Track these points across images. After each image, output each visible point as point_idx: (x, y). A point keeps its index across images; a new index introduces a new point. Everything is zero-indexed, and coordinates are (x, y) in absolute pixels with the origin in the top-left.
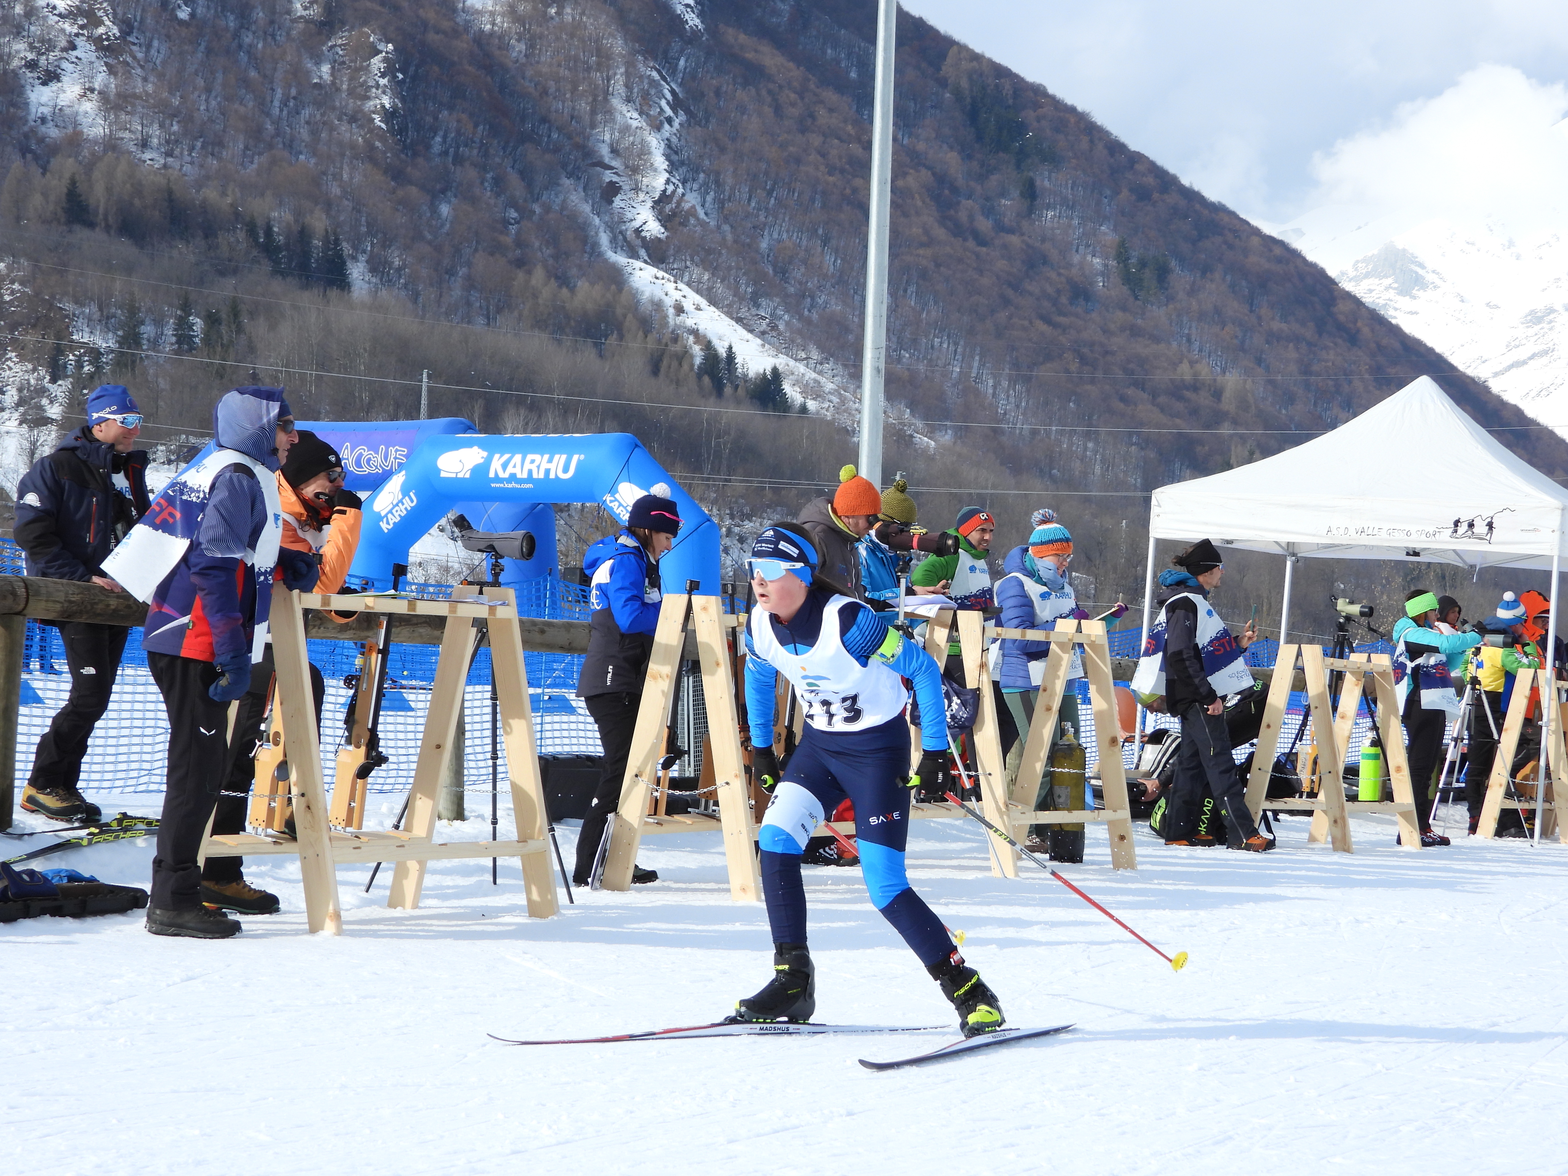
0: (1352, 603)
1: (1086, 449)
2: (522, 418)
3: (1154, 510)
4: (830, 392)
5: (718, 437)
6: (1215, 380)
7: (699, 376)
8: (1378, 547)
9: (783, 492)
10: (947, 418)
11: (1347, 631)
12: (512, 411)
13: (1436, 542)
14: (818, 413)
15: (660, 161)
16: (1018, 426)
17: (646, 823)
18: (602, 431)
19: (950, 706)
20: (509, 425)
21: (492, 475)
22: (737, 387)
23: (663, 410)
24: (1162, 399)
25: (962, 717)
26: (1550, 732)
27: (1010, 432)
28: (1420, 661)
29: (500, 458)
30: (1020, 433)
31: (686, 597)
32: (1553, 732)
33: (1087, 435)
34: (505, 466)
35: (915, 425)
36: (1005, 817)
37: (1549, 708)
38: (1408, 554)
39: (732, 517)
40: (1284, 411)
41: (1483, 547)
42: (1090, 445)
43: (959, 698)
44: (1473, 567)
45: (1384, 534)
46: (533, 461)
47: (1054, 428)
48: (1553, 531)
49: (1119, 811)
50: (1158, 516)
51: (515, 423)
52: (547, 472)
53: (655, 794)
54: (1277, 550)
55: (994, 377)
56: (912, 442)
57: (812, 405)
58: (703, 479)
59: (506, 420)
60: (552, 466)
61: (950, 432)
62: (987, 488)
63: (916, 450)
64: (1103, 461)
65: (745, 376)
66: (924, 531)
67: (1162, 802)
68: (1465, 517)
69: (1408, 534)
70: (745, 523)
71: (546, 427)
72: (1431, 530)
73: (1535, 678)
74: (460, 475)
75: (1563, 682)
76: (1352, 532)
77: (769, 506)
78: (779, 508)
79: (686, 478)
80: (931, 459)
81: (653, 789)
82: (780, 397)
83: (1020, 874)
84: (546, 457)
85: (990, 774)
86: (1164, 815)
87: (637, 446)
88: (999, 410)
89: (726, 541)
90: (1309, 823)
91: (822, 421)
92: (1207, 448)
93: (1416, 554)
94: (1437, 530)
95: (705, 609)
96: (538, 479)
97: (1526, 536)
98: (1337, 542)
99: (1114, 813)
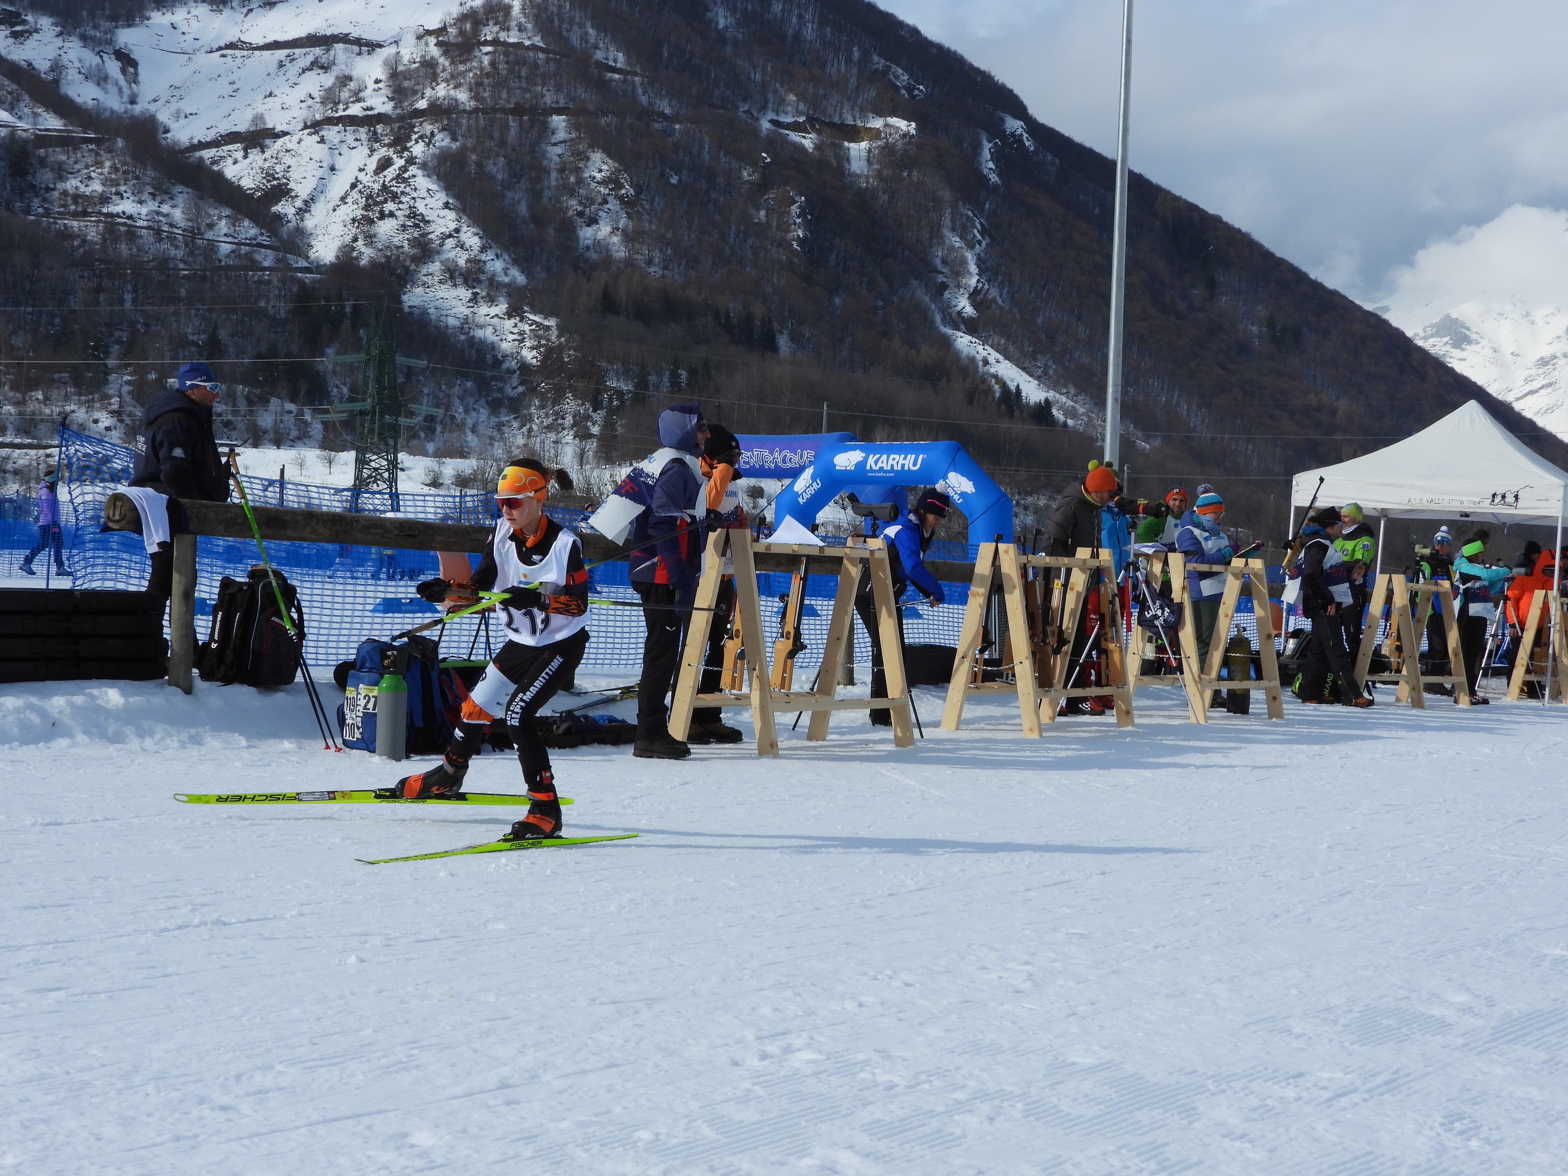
2: (886, 432)
3: (1294, 488)
4: (1082, 414)
5: (1011, 443)
7: (999, 405)
9: (1052, 478)
10: (1157, 430)
12: (880, 428)
13: (1481, 508)
14: (1074, 427)
15: (973, 268)
18: (938, 440)
21: (868, 468)
22: (1022, 411)
23: (976, 426)
24: (1297, 417)
27: (1198, 438)
28: (1469, 585)
29: (873, 457)
30: (1205, 439)
31: (994, 544)
33: (1248, 440)
34: (876, 462)
35: (1137, 435)
36: (1199, 687)
38: (1461, 516)
39: (1019, 494)
40: (1377, 424)
41: (1513, 511)
42: (1250, 447)
44: (1505, 524)
45: (1446, 503)
46: (894, 459)
48: (1559, 501)
49: (1273, 681)
51: (882, 435)
52: (903, 465)
53: (975, 669)
54: (1375, 514)
55: (1188, 403)
57: (1070, 422)
58: (1001, 470)
59: (877, 433)
60: (906, 462)
63: (1137, 451)
65: (1028, 403)
66: (1146, 502)
67: (1300, 676)
68: (1500, 491)
69: (1462, 503)
72: (1477, 500)
74: (848, 468)
76: (1425, 501)
81: (973, 665)
82: (1050, 417)
83: (1208, 721)
84: (902, 456)
85: (1189, 657)
86: (1300, 684)
87: (959, 449)
88: (1191, 425)
89: (1015, 509)
90: (1396, 689)
91: (1077, 432)
93: (1467, 515)
94: (1481, 500)
95: (1006, 552)
97: (1540, 504)
98: (1414, 508)
99: (1269, 682)
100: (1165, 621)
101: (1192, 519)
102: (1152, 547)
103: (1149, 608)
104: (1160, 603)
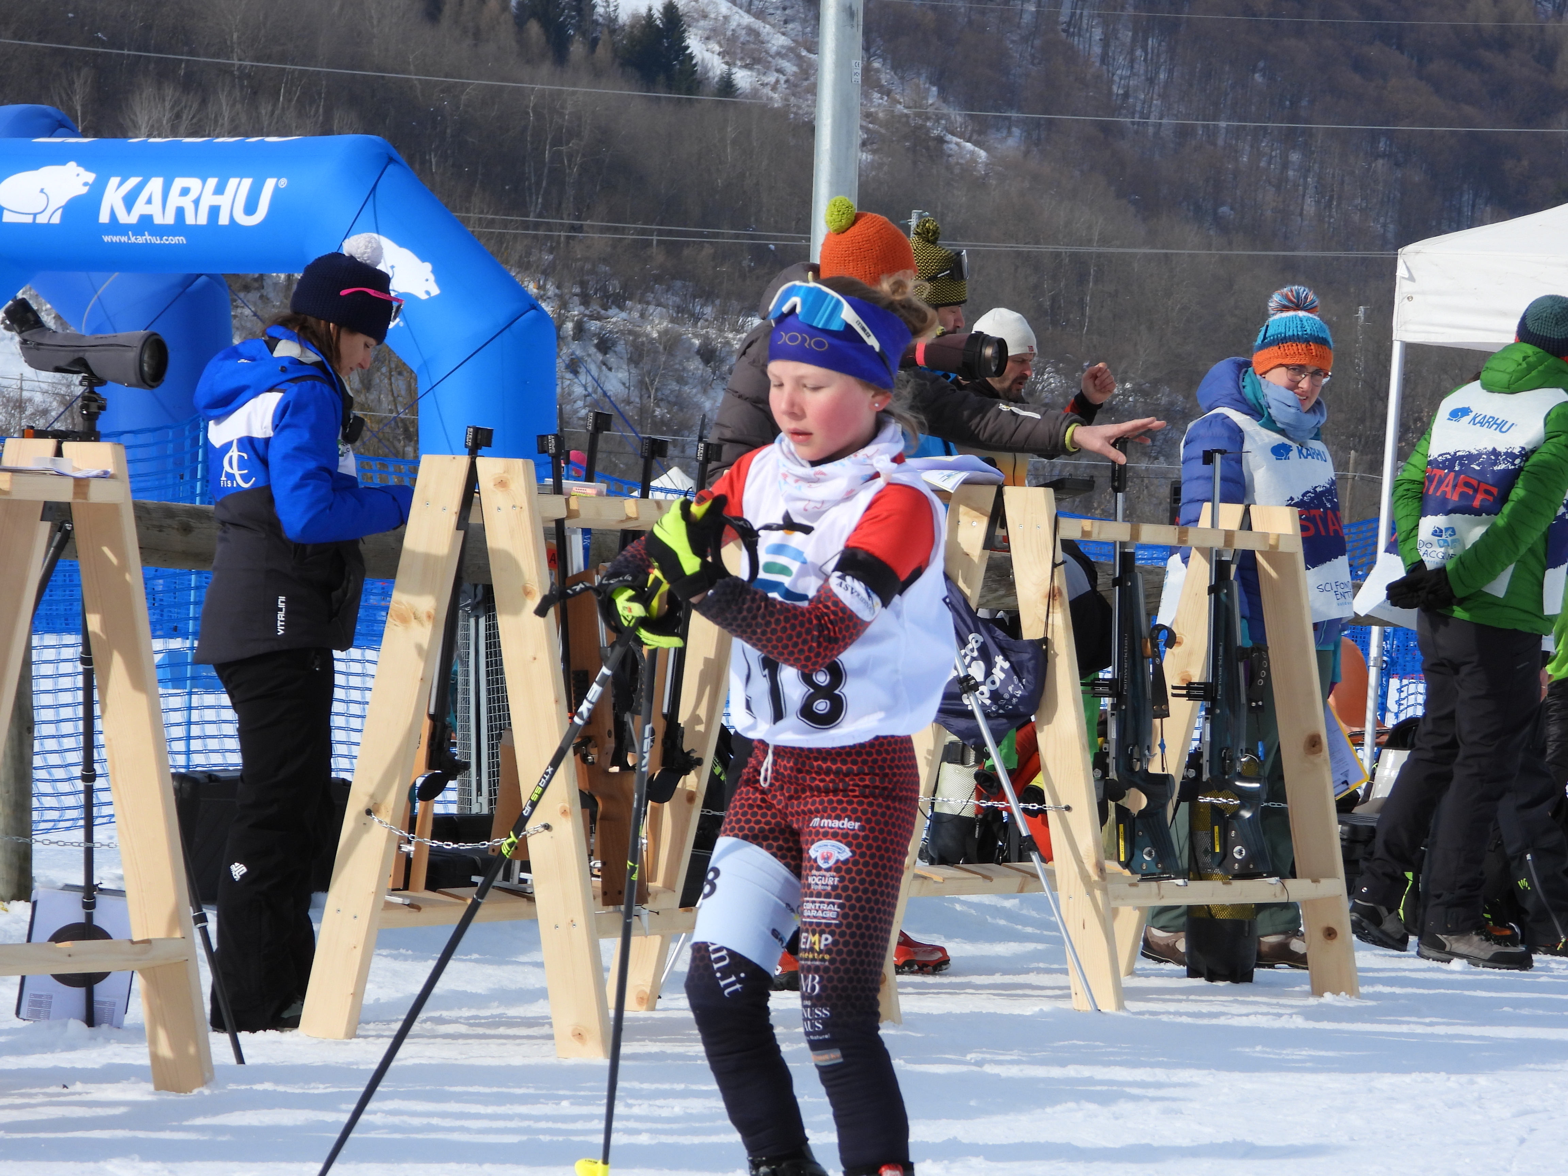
1: (1285, 165)
2: (168, 105)
3: (1402, 288)
4: (779, 54)
5: (557, 141)
7: (520, 22)
9: (686, 252)
10: (1011, 105)
12: (149, 91)
14: (755, 93)
16: (1152, 120)
17: (389, 905)
18: (327, 131)
20: (143, 119)
21: (104, 217)
22: (594, 43)
23: (448, 89)
24: (1437, 66)
25: (1013, 696)
27: (1137, 132)
29: (121, 184)
30: (1156, 134)
31: (464, 461)
33: (1289, 138)
34: (129, 201)
35: (947, 118)
36: (1098, 893)
42: (1295, 157)
46: (185, 192)
49: (1324, 881)
50: (1410, 298)
51: (155, 115)
52: (214, 211)
53: (406, 848)
55: (1106, 24)
56: (942, 151)
57: (743, 78)
59: (137, 109)
60: (223, 201)
61: (1016, 131)
62: (1089, 242)
63: (949, 168)
64: (1321, 189)
65: (611, 20)
70: (611, 312)
71: (216, 121)
74: (42, 219)
77: (658, 279)
78: (678, 283)
79: (491, 223)
80: (979, 184)
81: (401, 838)
82: (682, 63)
83: (1128, 1004)
84: (212, 182)
85: (1068, 808)
87: (391, 160)
88: (1115, 88)
91: (765, 110)
92: (1525, 163)
95: (502, 484)
96: (196, 227)
99: (1314, 885)
102: (955, 467)
104: (981, 639)
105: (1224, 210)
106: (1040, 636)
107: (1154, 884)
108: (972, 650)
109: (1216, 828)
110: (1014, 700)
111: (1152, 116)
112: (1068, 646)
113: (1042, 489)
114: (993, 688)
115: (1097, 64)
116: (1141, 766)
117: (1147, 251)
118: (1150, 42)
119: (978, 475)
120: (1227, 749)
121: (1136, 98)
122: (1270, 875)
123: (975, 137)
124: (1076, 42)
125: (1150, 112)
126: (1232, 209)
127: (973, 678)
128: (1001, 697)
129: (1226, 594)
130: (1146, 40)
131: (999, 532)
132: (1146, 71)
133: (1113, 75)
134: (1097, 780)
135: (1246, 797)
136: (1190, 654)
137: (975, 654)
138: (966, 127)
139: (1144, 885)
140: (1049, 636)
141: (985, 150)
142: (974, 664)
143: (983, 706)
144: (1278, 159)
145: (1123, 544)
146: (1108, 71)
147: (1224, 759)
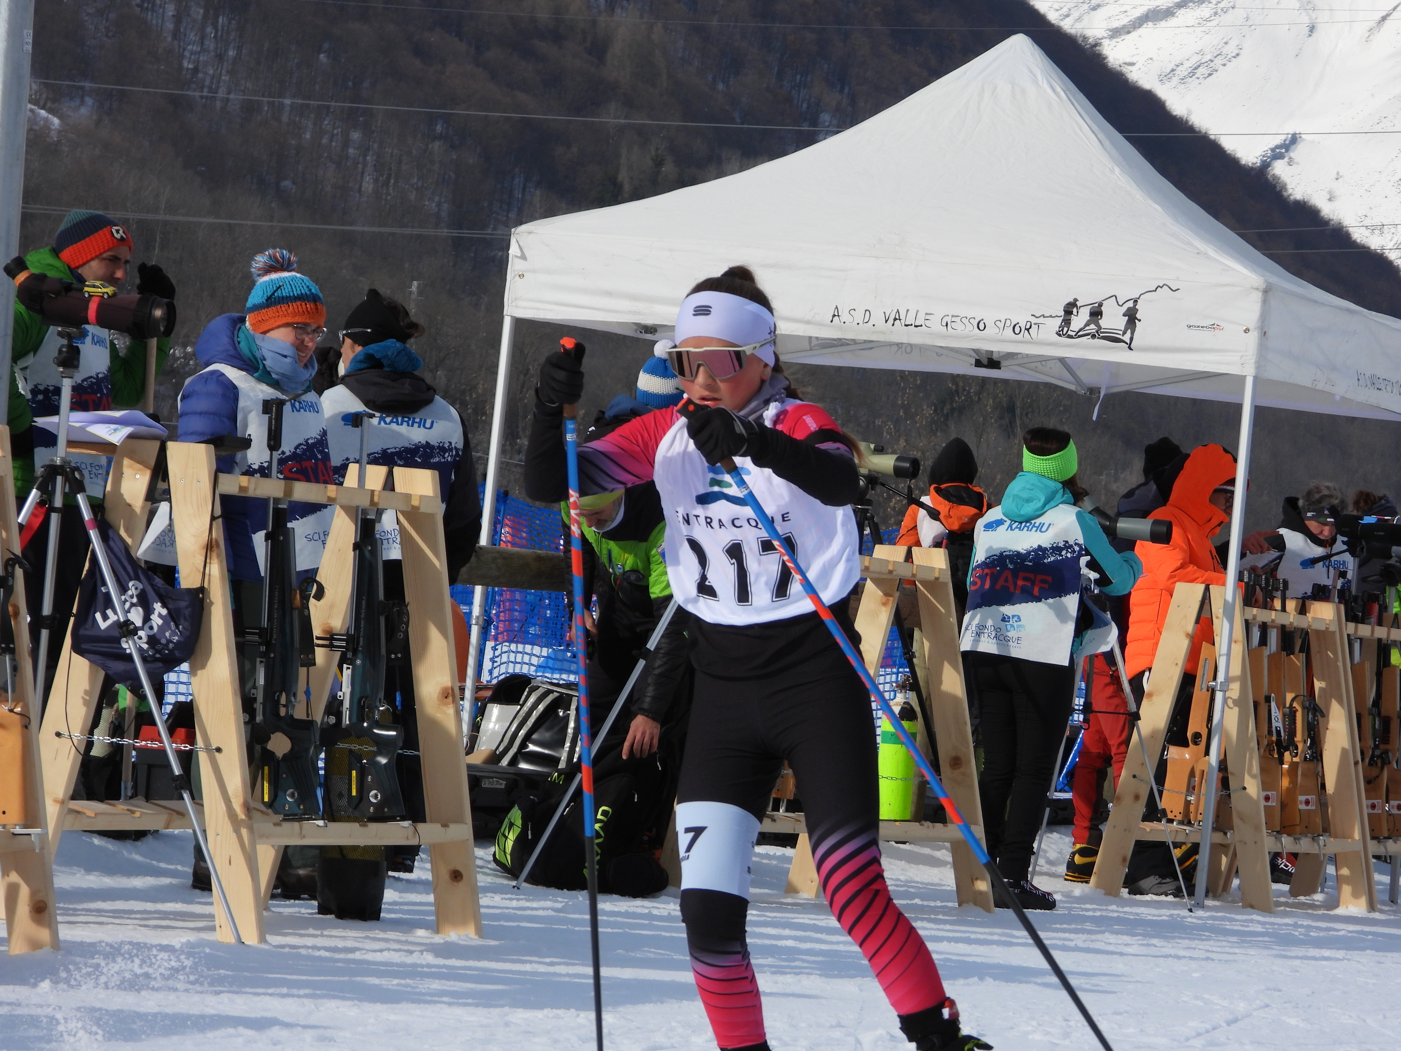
0: (880, 450)
1: (346, 143)
3: (514, 266)
6: (594, 23)
8: (922, 349)
10: (84, 75)
11: (869, 502)
13: (1032, 342)
16: (221, 94)
19: (147, 619)
24: (493, 54)
25: (169, 641)
26: (1230, 702)
27: (205, 105)
30: (224, 108)
32: (1236, 702)
33: (351, 118)
36: (244, 832)
37: (1228, 655)
38: (978, 364)
40: (721, 86)
41: (1118, 355)
42: (356, 135)
43: (164, 605)
44: (1094, 391)
45: (935, 325)
47: (288, 102)
48: (1247, 331)
49: (452, 826)
50: (522, 276)
61: (89, 101)
64: (379, 167)
66: (110, 290)
67: (516, 815)
68: (1086, 298)
69: (980, 326)
72: (1024, 320)
73: (1206, 600)
75: (1255, 611)
76: (878, 318)
83: (269, 938)
85: (219, 750)
86: (518, 837)
88: (185, 64)
92: (575, 150)
93: (993, 363)
94: (1034, 320)
97: (1197, 338)
98: (850, 336)
99: (443, 829)
100: (152, 640)
101: (234, 344)
102: (122, 422)
103: (108, 602)
104: (140, 586)
105: (286, 184)
106: (197, 584)
107: (296, 825)
108: (132, 597)
109: (354, 773)
110: (171, 646)
111: (221, 90)
112: (224, 595)
113: (203, 445)
114: (151, 633)
115: (169, 39)
116: (287, 712)
117: (211, 220)
118: (220, 20)
119: (142, 429)
120: (366, 697)
121: (206, 73)
122: (403, 819)
123: (49, 105)
124: (149, 17)
125: (218, 87)
126: (294, 183)
127: (133, 623)
128: (158, 642)
129: (371, 551)
130: (217, 17)
131: (161, 485)
132: (216, 49)
133: (184, 50)
134: (245, 723)
135: (383, 745)
136: (331, 607)
137: (135, 600)
138: (41, 95)
139: (287, 825)
140: (206, 585)
141: (59, 118)
142: (133, 610)
143: (140, 650)
144: (339, 136)
145: (277, 501)
146: (180, 47)
147: (363, 707)
